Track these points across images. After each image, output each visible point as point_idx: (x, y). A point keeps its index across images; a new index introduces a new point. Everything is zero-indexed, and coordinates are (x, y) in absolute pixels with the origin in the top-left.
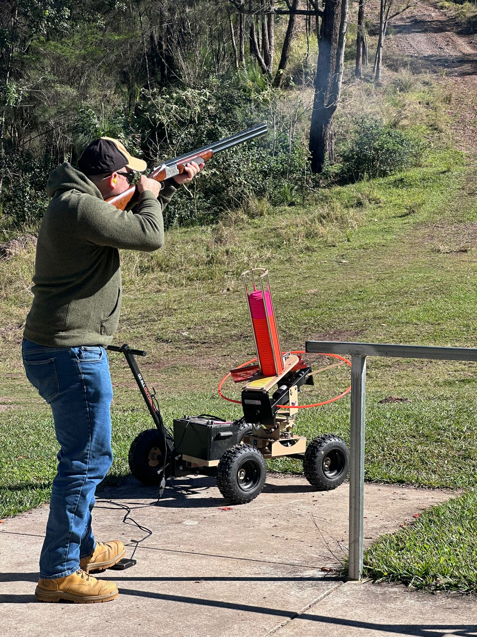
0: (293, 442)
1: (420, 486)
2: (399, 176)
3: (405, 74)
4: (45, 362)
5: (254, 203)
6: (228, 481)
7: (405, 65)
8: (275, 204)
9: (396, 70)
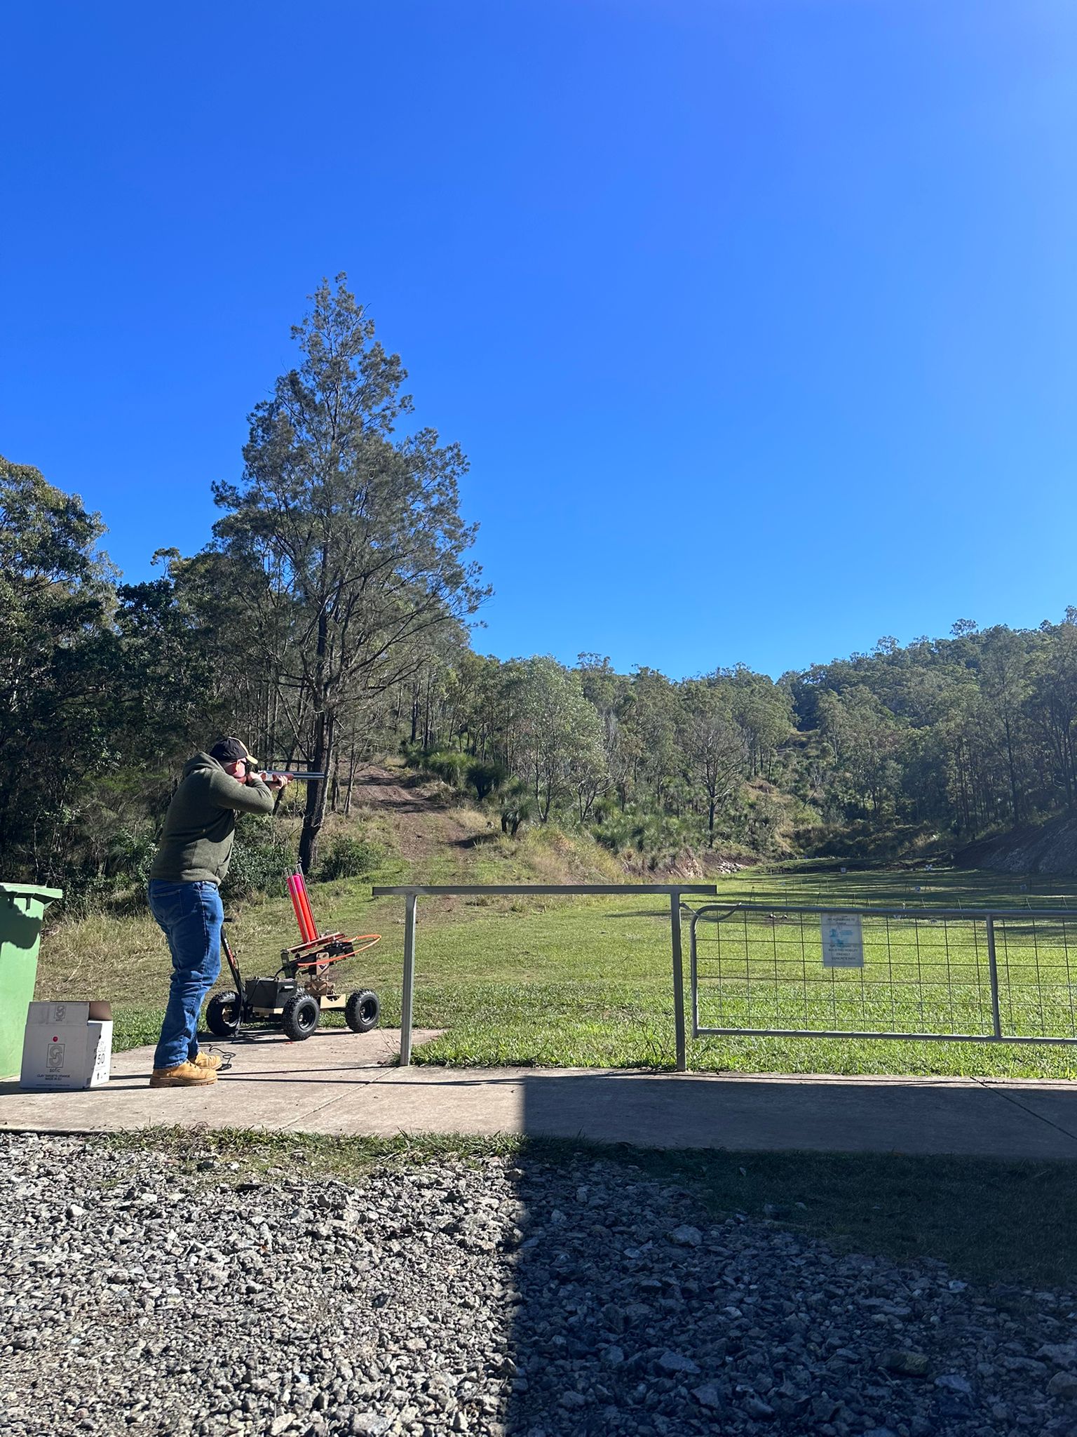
0: (336, 998)
1: (431, 1028)
2: (365, 875)
3: (366, 810)
4: (172, 893)
5: (255, 894)
6: (291, 1021)
7: (367, 804)
8: (271, 896)
9: (361, 807)
